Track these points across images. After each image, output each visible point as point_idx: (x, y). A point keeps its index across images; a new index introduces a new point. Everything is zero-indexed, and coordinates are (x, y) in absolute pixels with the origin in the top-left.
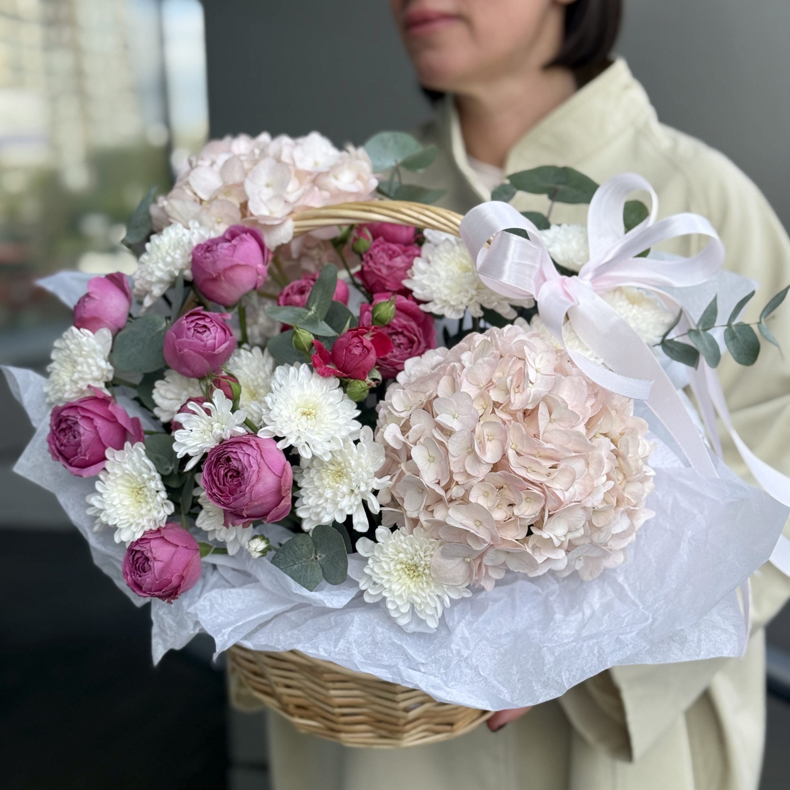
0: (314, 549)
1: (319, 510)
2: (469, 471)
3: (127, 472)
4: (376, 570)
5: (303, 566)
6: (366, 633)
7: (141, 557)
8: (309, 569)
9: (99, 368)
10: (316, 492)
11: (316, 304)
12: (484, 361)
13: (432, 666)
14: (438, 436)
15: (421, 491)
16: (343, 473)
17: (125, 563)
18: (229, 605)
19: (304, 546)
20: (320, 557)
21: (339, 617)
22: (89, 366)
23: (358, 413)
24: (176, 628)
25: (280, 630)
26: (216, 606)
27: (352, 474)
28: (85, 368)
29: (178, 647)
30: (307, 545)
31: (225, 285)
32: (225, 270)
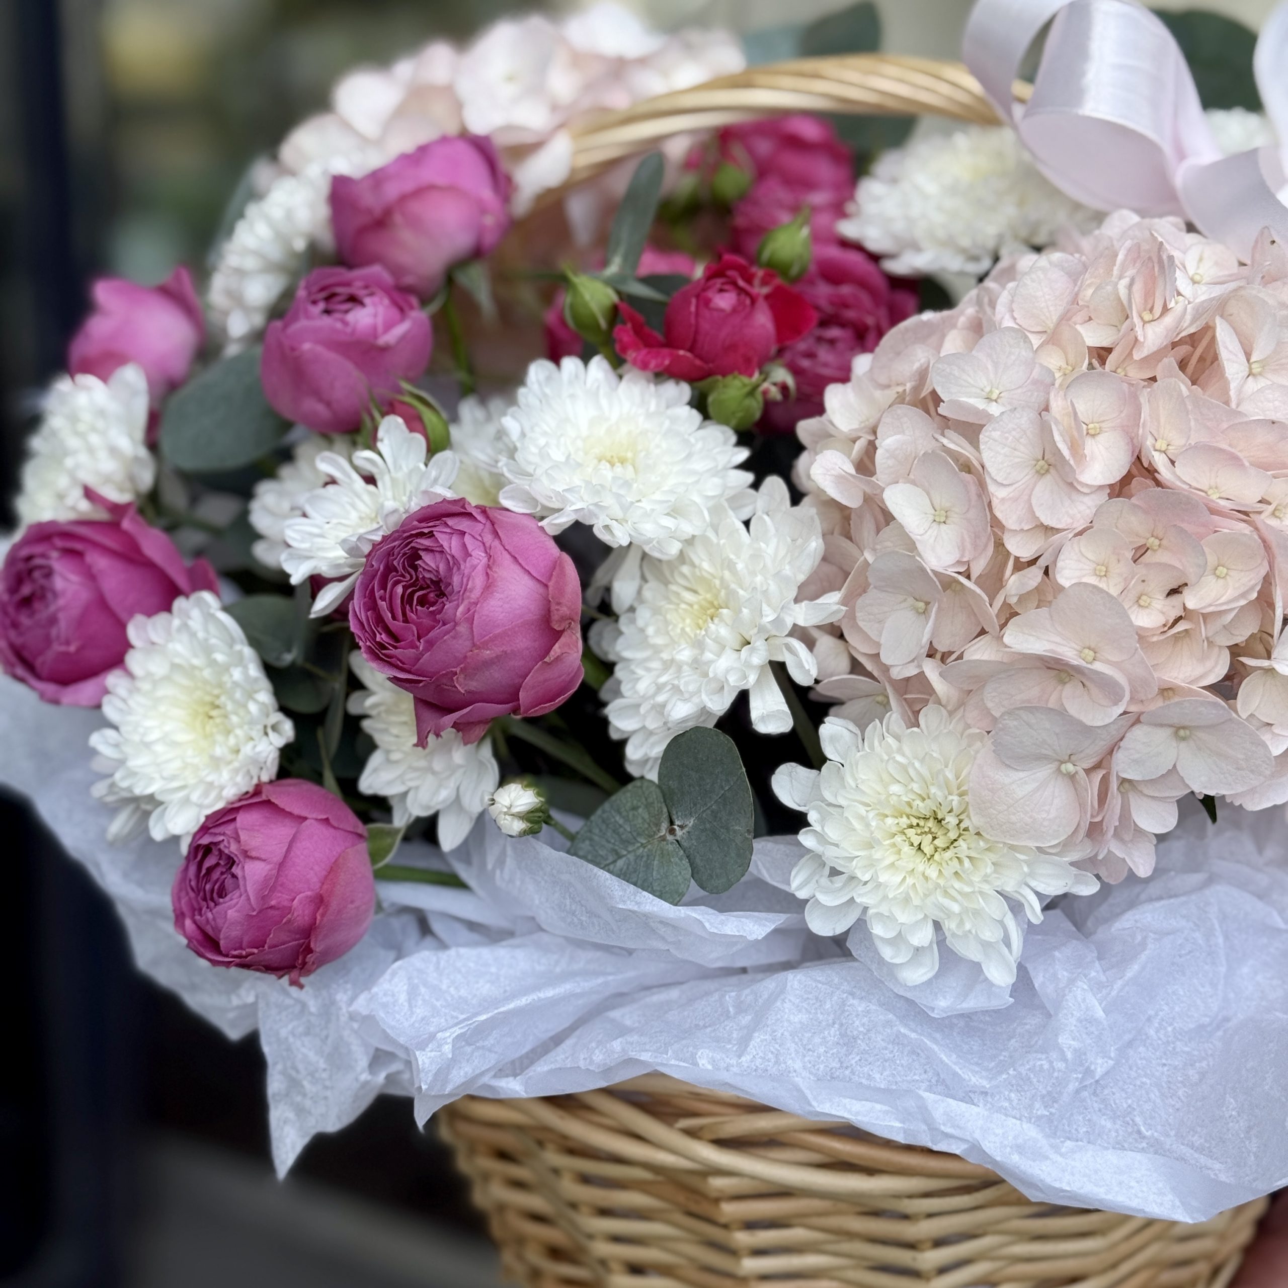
0: (665, 810)
1: (661, 698)
2: (1047, 521)
3: (177, 661)
4: (832, 833)
5: (639, 858)
6: (821, 1017)
7: (218, 864)
8: (656, 862)
9: (113, 451)
10: (654, 662)
13: (1009, 1100)
15: (921, 605)
17: (180, 890)
18: (457, 988)
19: (640, 810)
20: (681, 827)
21: (747, 991)
22: (91, 450)
23: (743, 454)
24: (325, 1075)
25: (594, 1045)
26: (423, 990)
28: (83, 458)
29: (333, 1124)
30: (648, 806)
31: (406, 235)
32: (404, 198)
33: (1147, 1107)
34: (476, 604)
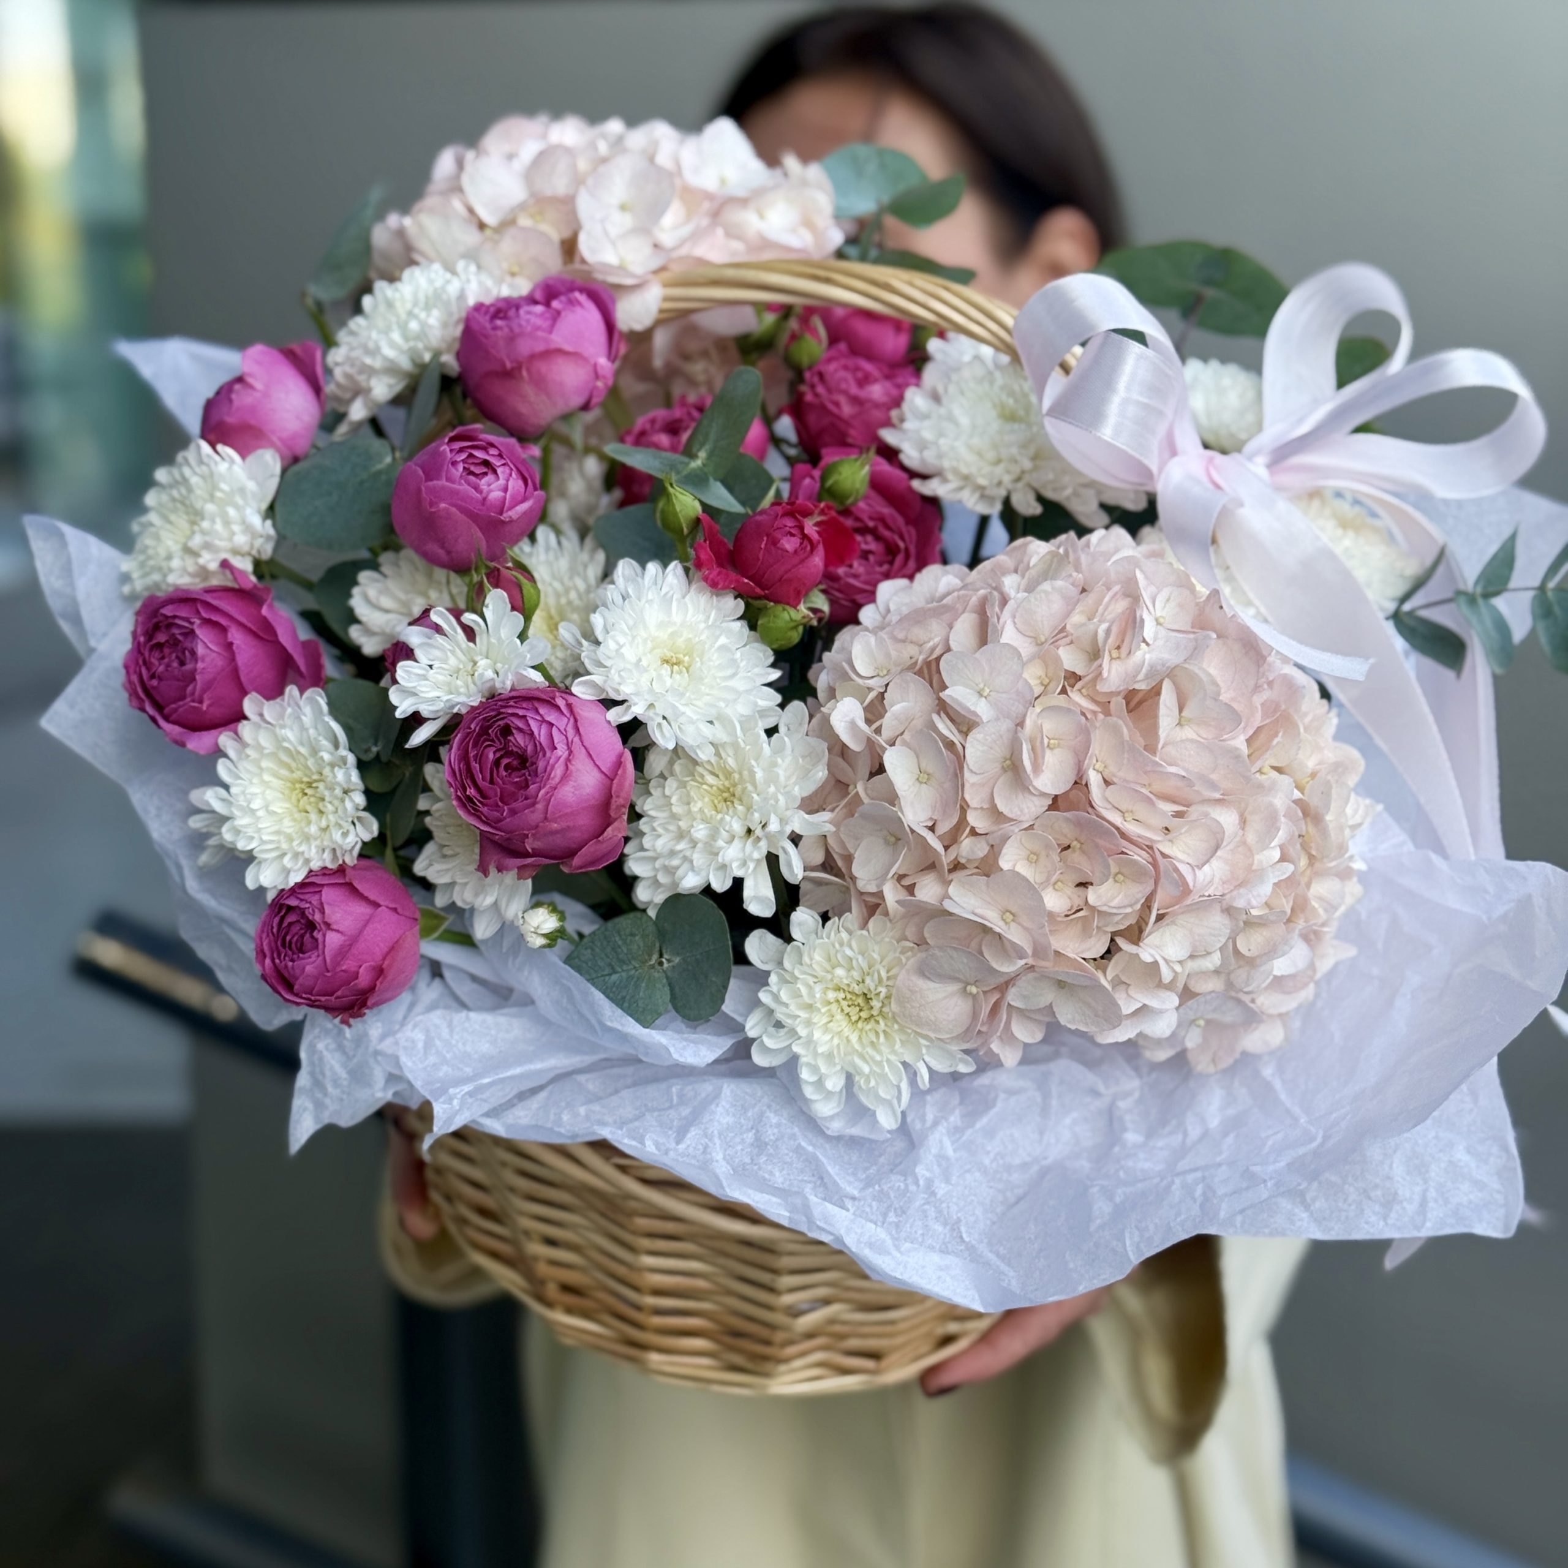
0: (657, 945)
1: (675, 862)
2: (1001, 807)
3: (286, 744)
4: (784, 996)
5: (630, 978)
6: (743, 1122)
7: (298, 921)
8: (643, 985)
9: (248, 528)
10: (672, 828)
11: (707, 447)
12: (1053, 588)
13: (870, 1206)
14: (944, 726)
15: (893, 839)
16: (734, 795)
17: (263, 931)
18: (464, 1044)
19: (637, 938)
20: (669, 961)
21: (689, 1088)
22: (227, 523)
23: (775, 675)
24: (345, 1083)
25: (563, 1104)
26: (438, 1043)
27: (755, 796)
28: (219, 526)
29: (347, 1120)
30: (644, 937)
31: (529, 390)
32: (533, 357)
33: (972, 1219)
34: (555, 788)
